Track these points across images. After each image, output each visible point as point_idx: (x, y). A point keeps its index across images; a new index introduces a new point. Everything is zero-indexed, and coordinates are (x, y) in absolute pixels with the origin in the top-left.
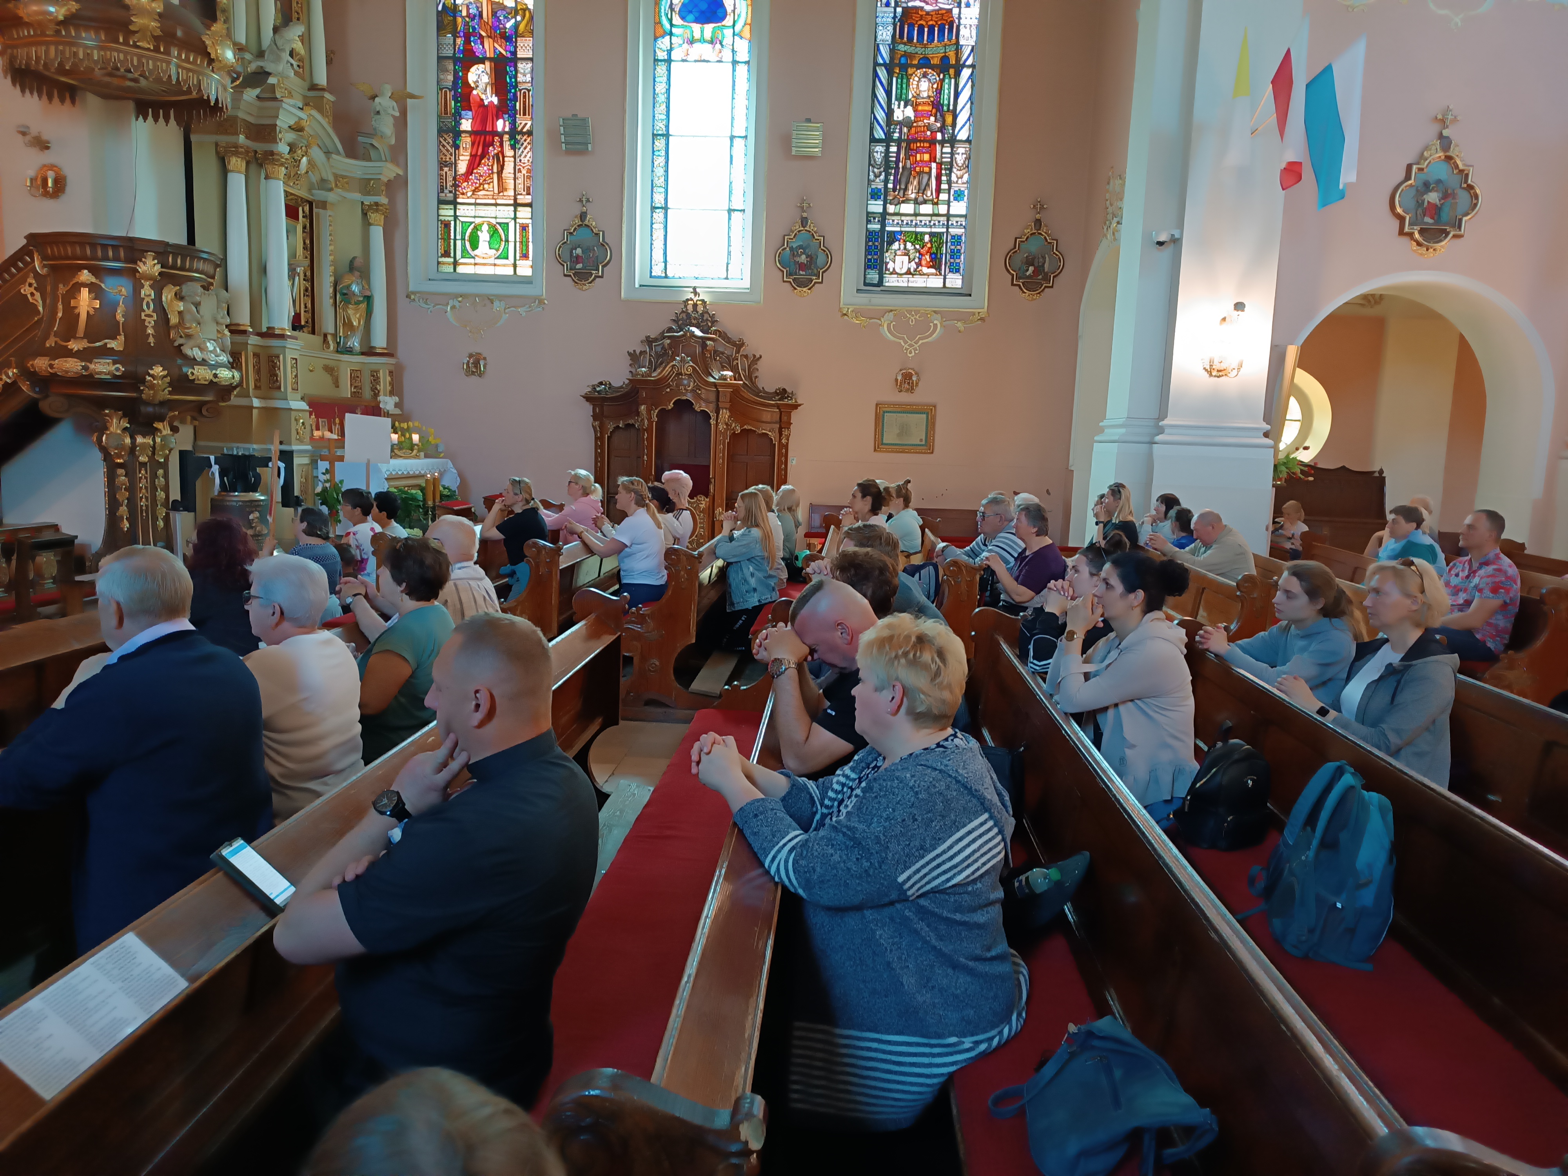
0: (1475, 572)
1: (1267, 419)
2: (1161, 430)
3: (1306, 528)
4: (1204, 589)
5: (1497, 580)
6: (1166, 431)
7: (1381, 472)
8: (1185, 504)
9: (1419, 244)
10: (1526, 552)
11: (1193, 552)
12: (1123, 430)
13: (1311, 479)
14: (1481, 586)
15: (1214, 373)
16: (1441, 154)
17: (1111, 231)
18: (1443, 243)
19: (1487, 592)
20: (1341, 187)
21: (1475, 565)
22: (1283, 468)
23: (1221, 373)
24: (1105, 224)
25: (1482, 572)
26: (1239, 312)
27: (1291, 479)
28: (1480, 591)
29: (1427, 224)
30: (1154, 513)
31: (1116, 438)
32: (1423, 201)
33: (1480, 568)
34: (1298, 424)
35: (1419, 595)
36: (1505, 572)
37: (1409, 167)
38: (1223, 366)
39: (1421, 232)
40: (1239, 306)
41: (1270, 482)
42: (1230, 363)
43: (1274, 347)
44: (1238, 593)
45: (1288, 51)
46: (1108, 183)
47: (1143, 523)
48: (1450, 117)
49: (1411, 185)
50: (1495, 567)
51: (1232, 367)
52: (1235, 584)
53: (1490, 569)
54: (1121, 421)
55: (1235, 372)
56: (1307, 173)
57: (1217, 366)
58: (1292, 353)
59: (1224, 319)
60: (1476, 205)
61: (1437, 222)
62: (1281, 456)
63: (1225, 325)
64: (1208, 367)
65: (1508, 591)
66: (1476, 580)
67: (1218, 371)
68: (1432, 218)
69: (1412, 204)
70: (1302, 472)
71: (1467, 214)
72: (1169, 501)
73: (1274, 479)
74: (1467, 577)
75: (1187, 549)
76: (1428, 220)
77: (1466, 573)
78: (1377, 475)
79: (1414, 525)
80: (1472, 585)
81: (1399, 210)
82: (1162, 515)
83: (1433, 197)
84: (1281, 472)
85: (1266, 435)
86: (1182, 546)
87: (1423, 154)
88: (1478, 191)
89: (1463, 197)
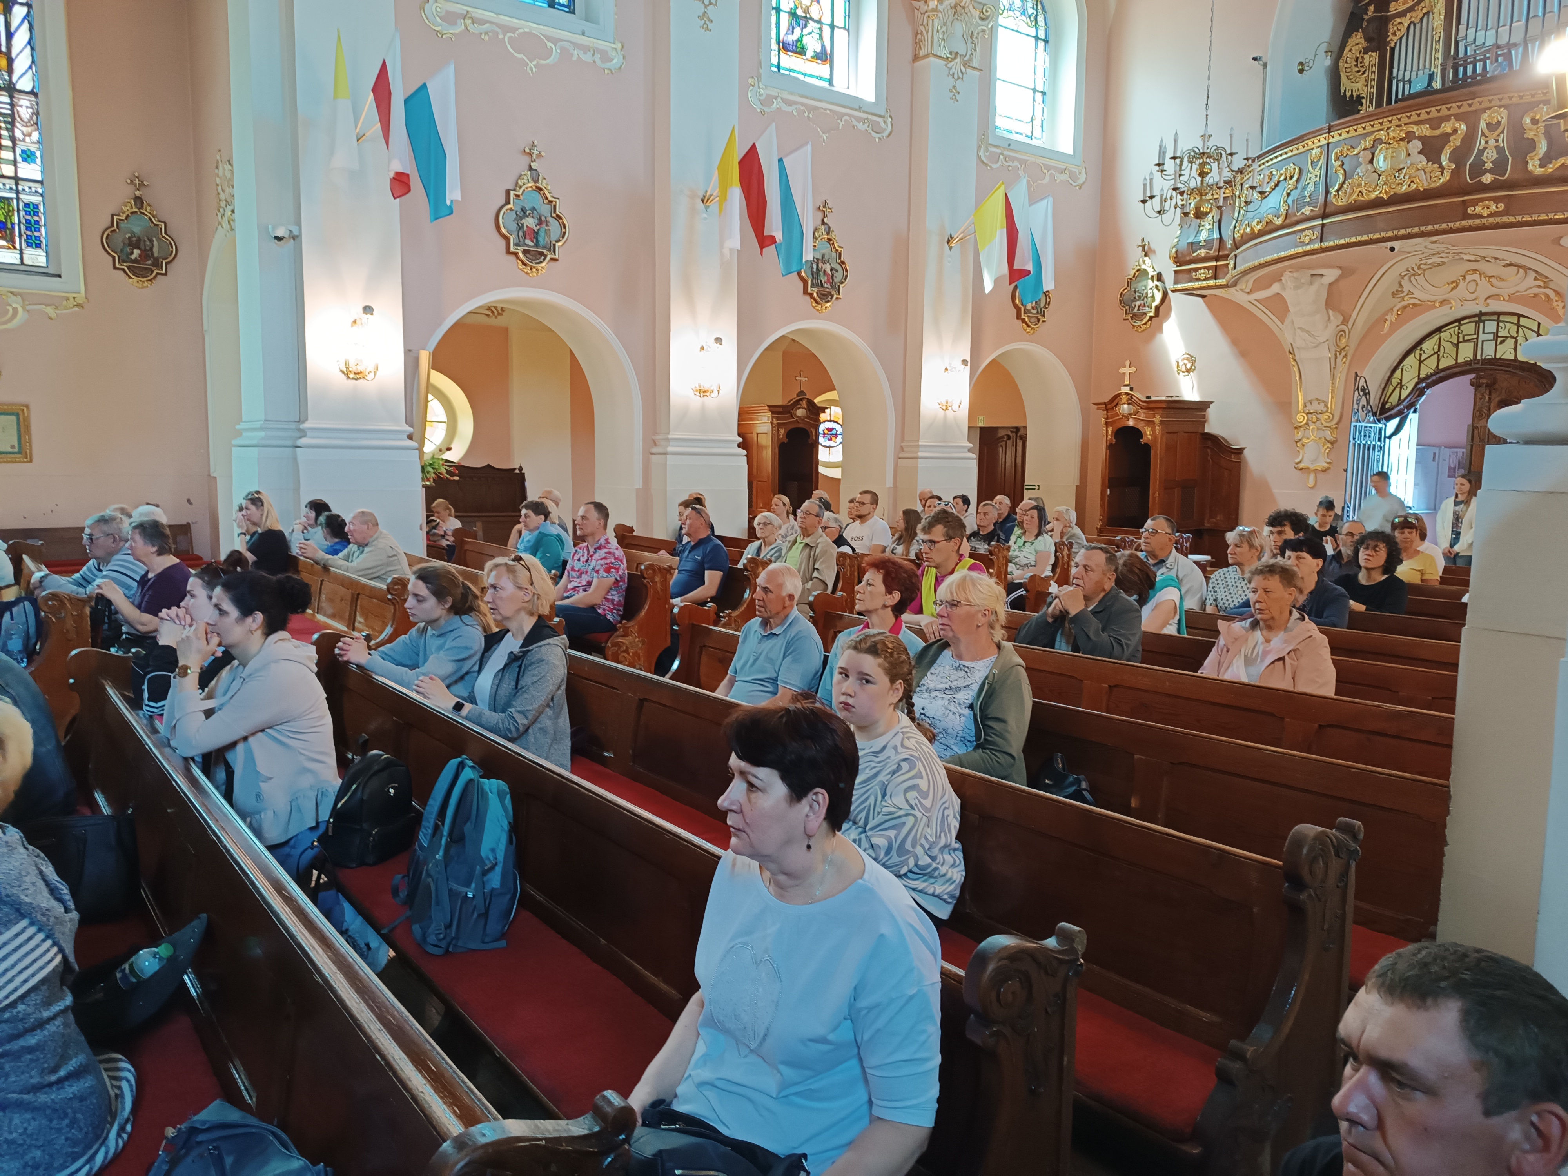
0: (591, 556)
1: (409, 421)
2: (303, 434)
3: (457, 524)
4: (358, 594)
5: (608, 561)
6: (309, 434)
7: (521, 469)
8: (335, 510)
9: (524, 264)
10: (635, 534)
11: (347, 559)
12: (262, 434)
13: (456, 478)
14: (597, 568)
15: (351, 376)
16: (531, 184)
17: (226, 219)
18: (543, 265)
19: (602, 573)
20: (448, 203)
21: (592, 550)
22: (430, 469)
23: (359, 375)
24: (219, 211)
25: (596, 556)
26: (369, 316)
27: (439, 480)
28: (597, 572)
29: (528, 246)
30: (304, 519)
31: (255, 442)
32: (523, 225)
33: (595, 553)
34: (444, 426)
35: (529, 587)
36: (614, 554)
37: (508, 192)
38: (360, 369)
39: (525, 252)
40: (368, 310)
41: (421, 483)
42: (366, 366)
43: (408, 352)
44: (389, 597)
45: (384, 63)
46: (217, 167)
47: (293, 531)
48: (535, 151)
49: (511, 210)
50: (606, 550)
51: (368, 370)
52: (385, 587)
53: (602, 553)
54: (258, 425)
55: (372, 375)
56: (416, 183)
57: (353, 368)
58: (425, 358)
59: (355, 322)
60: (565, 233)
61: (537, 245)
62: (427, 458)
63: (355, 328)
64: (344, 369)
65: (617, 570)
66: (593, 563)
67: (355, 373)
68: (532, 241)
69: (514, 227)
70: (448, 472)
71: (559, 241)
72: (319, 507)
73: (423, 480)
74: (587, 561)
75: (341, 555)
76: (528, 242)
77: (586, 558)
78: (517, 471)
79: (543, 517)
80: (591, 567)
81: (504, 231)
82: (312, 522)
83: (530, 222)
84: (428, 472)
85: (410, 437)
86: (335, 552)
87: (517, 183)
88: (565, 222)
89: (554, 225)
